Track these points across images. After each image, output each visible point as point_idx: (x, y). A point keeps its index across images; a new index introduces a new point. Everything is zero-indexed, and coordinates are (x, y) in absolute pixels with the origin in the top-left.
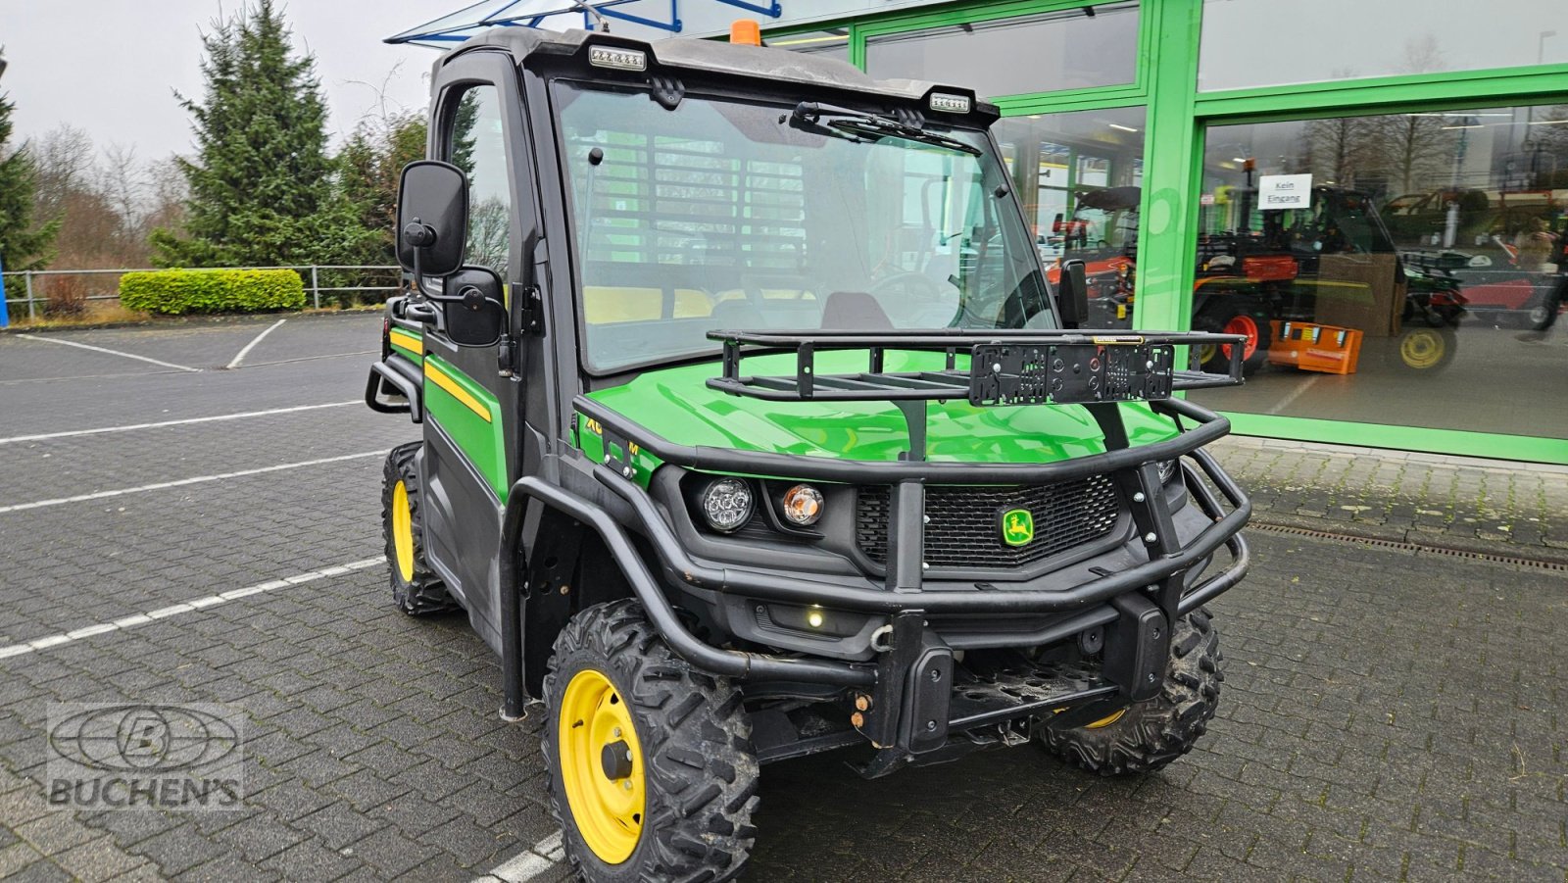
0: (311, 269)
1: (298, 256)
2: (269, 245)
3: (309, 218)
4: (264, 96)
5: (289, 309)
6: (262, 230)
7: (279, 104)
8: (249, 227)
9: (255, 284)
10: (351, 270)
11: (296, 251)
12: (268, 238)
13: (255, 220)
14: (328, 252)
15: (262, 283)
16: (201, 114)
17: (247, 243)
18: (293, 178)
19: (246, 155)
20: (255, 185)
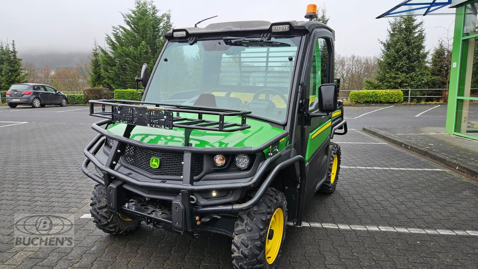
0: (409, 90)
1: (406, 86)
2: (396, 83)
3: (411, 74)
4: (403, 36)
5: (397, 103)
6: (395, 78)
7: (408, 38)
8: (391, 77)
9: (387, 94)
10: (424, 90)
11: (405, 84)
12: (396, 81)
13: (393, 75)
14: (416, 84)
15: (389, 94)
16: (384, 45)
17: (389, 82)
18: (408, 61)
19: (393, 55)
20: (395, 64)
